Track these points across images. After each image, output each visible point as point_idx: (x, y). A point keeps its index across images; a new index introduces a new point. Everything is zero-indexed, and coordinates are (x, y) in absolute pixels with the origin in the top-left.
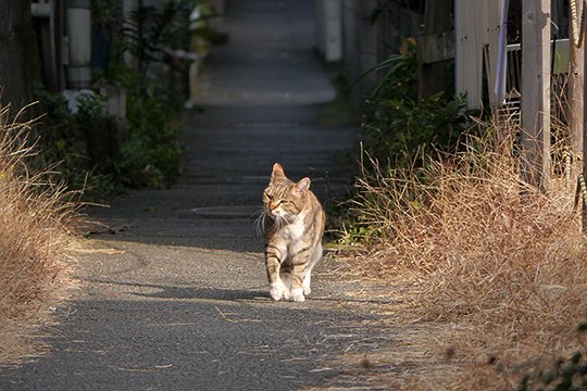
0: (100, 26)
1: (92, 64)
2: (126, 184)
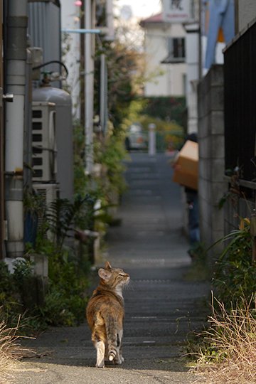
0: (29, 213)
1: (24, 240)
2: (49, 323)
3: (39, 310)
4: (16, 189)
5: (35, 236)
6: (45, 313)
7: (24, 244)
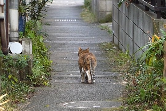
0: (21, 15)
1: (19, 31)
3: (29, 78)
4: (14, 3)
5: (25, 28)
6: (32, 79)
7: (19, 33)
